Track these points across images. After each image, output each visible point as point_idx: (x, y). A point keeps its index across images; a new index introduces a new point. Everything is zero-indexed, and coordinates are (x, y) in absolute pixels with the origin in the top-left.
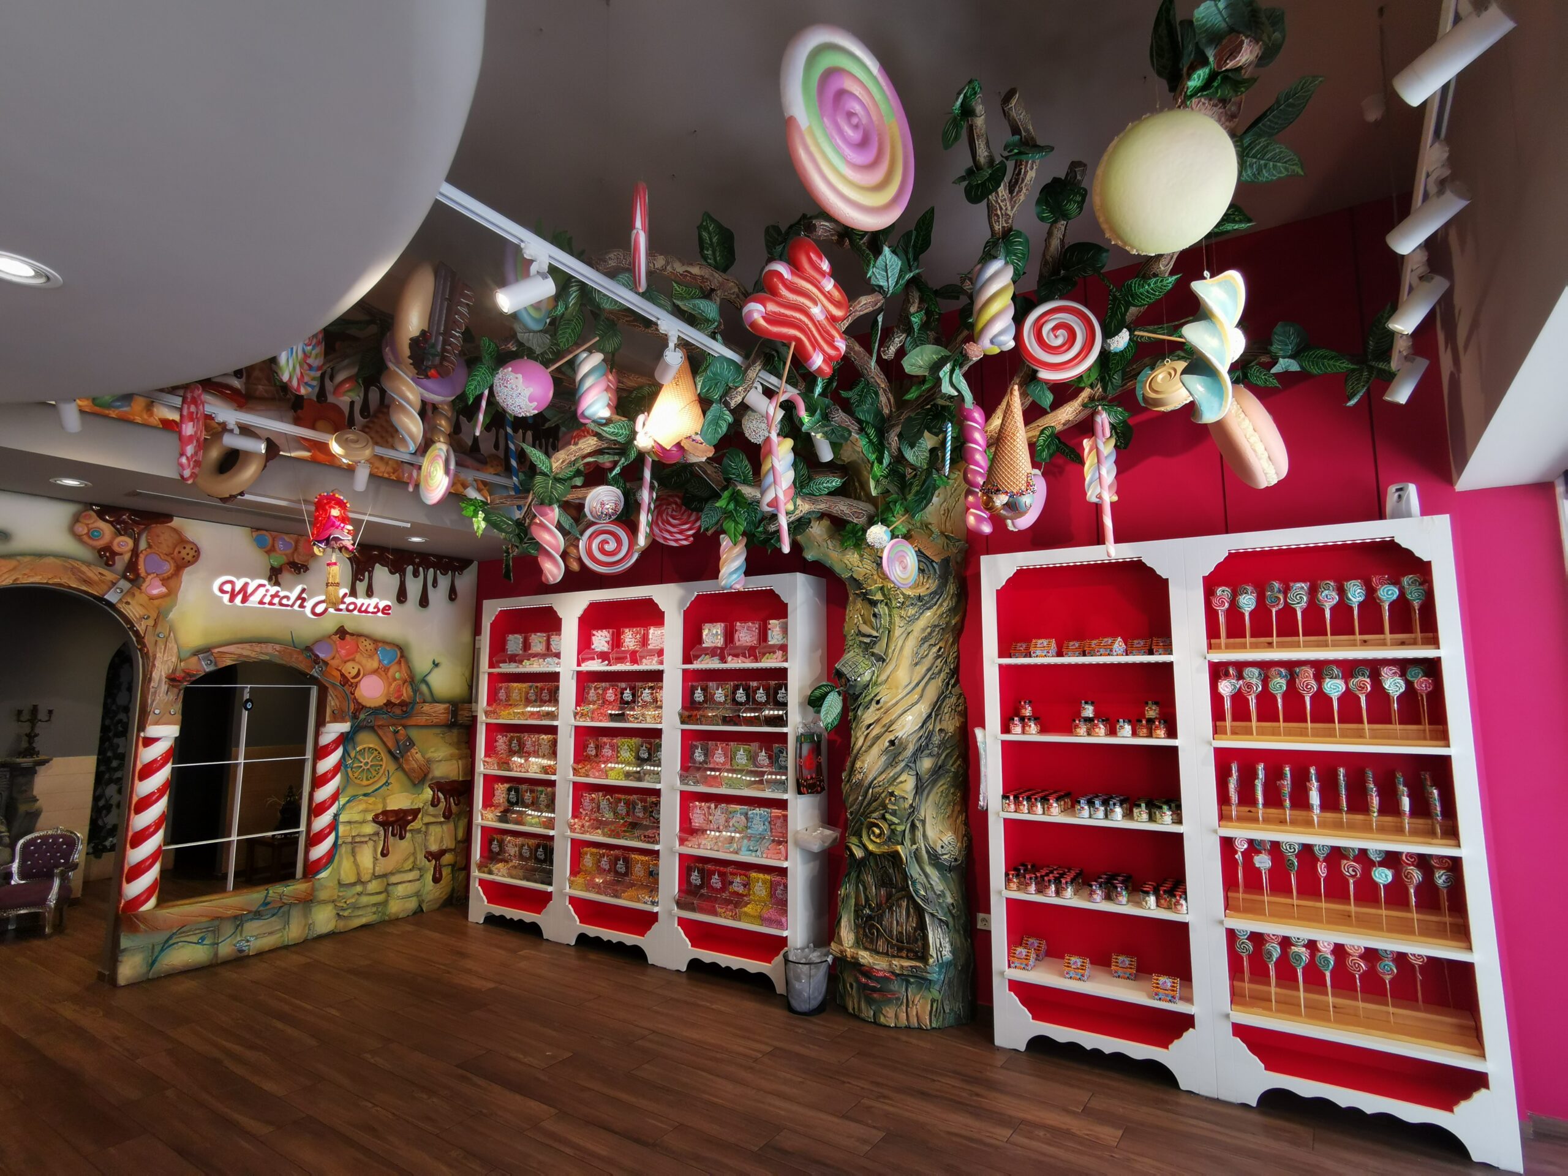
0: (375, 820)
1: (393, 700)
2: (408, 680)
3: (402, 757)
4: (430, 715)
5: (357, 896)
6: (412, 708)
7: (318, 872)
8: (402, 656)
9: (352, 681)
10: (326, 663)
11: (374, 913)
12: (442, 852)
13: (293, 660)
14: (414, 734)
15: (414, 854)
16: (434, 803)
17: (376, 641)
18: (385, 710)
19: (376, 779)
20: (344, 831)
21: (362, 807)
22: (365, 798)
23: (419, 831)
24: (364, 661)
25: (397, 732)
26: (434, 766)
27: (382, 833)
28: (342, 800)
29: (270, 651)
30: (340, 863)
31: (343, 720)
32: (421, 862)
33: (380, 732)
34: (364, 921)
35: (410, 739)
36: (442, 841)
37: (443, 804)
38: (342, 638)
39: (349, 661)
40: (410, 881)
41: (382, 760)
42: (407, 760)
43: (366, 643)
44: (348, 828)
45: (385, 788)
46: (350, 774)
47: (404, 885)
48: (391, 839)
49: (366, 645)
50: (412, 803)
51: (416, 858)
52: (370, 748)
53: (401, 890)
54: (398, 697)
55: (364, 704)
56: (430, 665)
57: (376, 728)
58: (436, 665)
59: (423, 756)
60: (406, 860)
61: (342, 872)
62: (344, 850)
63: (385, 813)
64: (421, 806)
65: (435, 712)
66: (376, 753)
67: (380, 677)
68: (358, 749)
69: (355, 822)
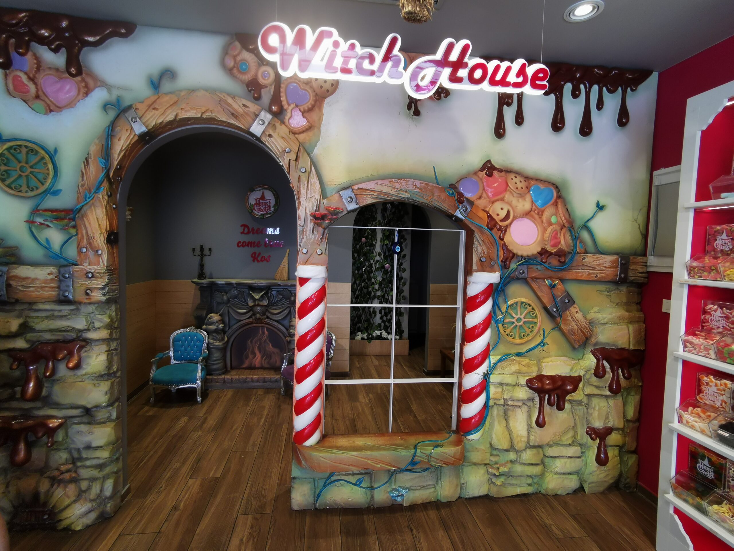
0: (530, 383)
1: (549, 248)
2: (566, 225)
3: (560, 315)
4: (594, 269)
5: (509, 465)
6: (572, 258)
7: (468, 432)
8: (559, 197)
9: (501, 224)
10: (471, 203)
11: (530, 485)
12: (609, 431)
13: (435, 198)
14: (574, 289)
15: (574, 428)
16: (599, 373)
17: (527, 178)
18: (539, 259)
19: (529, 338)
20: (496, 393)
21: (514, 368)
22: (517, 358)
23: (580, 403)
24: (514, 202)
25: (554, 286)
26: (598, 330)
27: (537, 399)
28: (493, 359)
29: (411, 188)
30: (492, 425)
31: (491, 270)
32: (582, 438)
33: (534, 285)
34: (519, 491)
35: (568, 295)
36: (607, 418)
37: (609, 375)
38: (490, 175)
39: (497, 200)
40: (570, 457)
41: (536, 317)
42: (565, 320)
43: (517, 180)
44: (500, 390)
45: (540, 348)
46: (502, 330)
47: (563, 460)
48: (547, 408)
49: (517, 182)
50: (571, 370)
51: (576, 432)
52: (522, 303)
53: (559, 465)
54: (554, 246)
55: (515, 251)
56: (593, 208)
57: (529, 280)
58: (600, 208)
59: (585, 317)
60: (564, 433)
61: (494, 436)
62: (495, 412)
63: (540, 378)
64: (582, 373)
65: (599, 265)
66: (530, 308)
67: (533, 220)
68: (509, 303)
69: (508, 384)
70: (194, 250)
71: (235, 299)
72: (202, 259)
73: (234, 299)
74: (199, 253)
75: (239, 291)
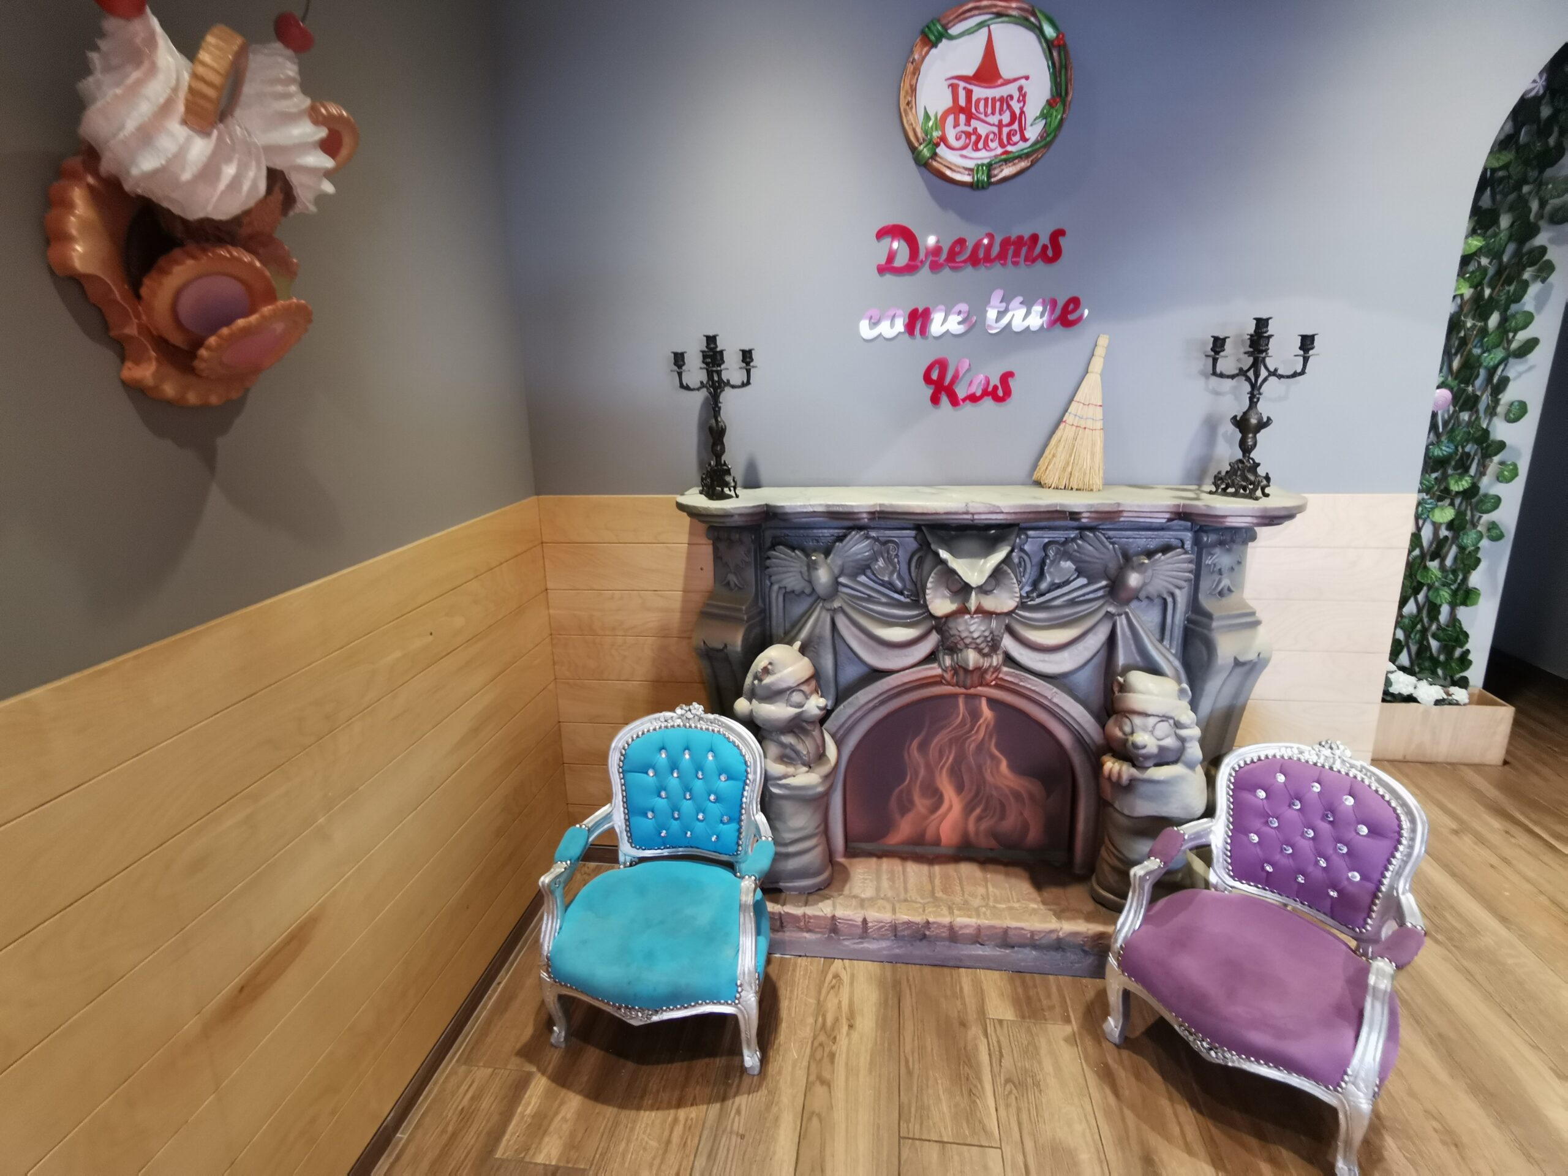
70: (679, 359)
71: (862, 579)
72: (713, 406)
73: (854, 576)
74: (703, 376)
75: (876, 539)
